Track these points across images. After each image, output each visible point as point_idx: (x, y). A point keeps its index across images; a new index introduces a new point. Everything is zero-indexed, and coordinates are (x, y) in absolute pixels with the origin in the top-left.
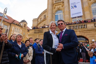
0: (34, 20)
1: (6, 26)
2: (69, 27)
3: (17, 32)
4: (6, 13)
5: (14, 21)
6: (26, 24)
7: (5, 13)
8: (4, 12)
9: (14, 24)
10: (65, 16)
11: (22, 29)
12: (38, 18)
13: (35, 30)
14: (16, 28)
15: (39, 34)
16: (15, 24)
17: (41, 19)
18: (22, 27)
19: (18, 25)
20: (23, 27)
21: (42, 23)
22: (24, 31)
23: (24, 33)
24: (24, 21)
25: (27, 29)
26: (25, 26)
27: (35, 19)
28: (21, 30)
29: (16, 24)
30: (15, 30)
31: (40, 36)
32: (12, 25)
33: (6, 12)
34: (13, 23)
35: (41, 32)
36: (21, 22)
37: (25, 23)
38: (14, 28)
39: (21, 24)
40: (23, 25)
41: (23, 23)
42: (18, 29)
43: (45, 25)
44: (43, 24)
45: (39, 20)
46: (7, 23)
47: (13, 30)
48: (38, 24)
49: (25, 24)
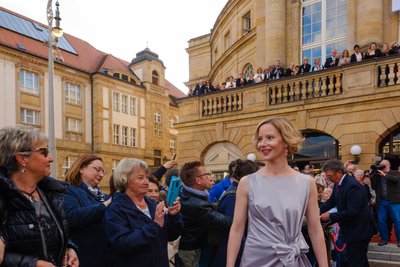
0: (195, 47)
1: (76, 89)
2: (376, 74)
3: (126, 112)
4: (58, 24)
5: (105, 57)
6: (159, 70)
7: (54, 25)
8: (50, 18)
9: (105, 74)
10: (360, 11)
11: (145, 98)
12: (215, 32)
13: (205, 98)
14: (117, 95)
15: (224, 120)
16: (112, 75)
17: (227, 35)
18: (142, 86)
19: (125, 78)
20: (148, 86)
21: (235, 57)
22: (153, 105)
23: (157, 115)
24: (146, 56)
25: (167, 95)
26: (155, 81)
27: (197, 43)
28: (142, 100)
29: (116, 76)
30: (114, 105)
31: (229, 126)
32: (98, 79)
33: (58, 19)
34: (101, 70)
35: (232, 106)
36: (135, 62)
37: (154, 66)
38: (110, 93)
39: (139, 72)
40: (144, 75)
41: (146, 64)
42: (126, 97)
43: (248, 66)
44: (241, 66)
45: (219, 43)
46: (74, 72)
47: (106, 104)
48: (216, 67)
49: (155, 73)
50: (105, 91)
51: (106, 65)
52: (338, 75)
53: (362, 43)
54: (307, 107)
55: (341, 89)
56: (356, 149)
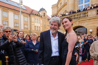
3: (38, 23)
4: (22, 3)
5: (33, 10)
6: (45, 13)
7: (21, 4)
8: (20, 2)
9: (33, 14)
11: (42, 20)
12: (58, 3)
14: (36, 19)
16: (34, 14)
18: (41, 17)
19: (37, 15)
20: (43, 16)
21: (63, 9)
22: (44, 21)
23: (45, 23)
24: (42, 10)
25: (47, 18)
26: (44, 15)
27: (54, 6)
28: (41, 20)
29: (35, 14)
30: (35, 21)
32: (31, 15)
33: (22, 2)
34: (32, 13)
36: (39, 11)
37: (44, 12)
39: (41, 13)
40: (42, 14)
42: (38, 19)
43: (66, 11)
44: (64, 11)
45: (59, 6)
46: (26, 14)
47: (33, 21)
48: (58, 11)
49: (44, 13)
50: (33, 18)
51: (33, 12)
52: (87, 12)
53: (93, 4)
54: (79, 20)
55: (87, 15)
56: (91, 30)
